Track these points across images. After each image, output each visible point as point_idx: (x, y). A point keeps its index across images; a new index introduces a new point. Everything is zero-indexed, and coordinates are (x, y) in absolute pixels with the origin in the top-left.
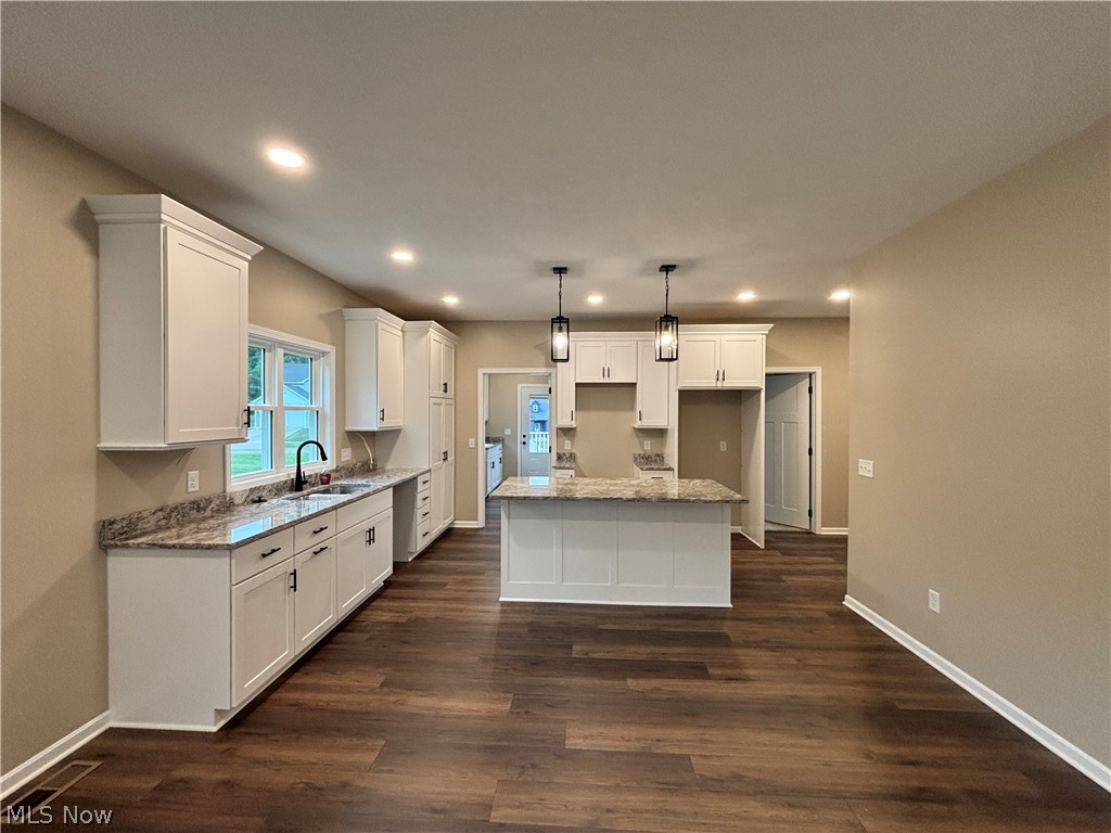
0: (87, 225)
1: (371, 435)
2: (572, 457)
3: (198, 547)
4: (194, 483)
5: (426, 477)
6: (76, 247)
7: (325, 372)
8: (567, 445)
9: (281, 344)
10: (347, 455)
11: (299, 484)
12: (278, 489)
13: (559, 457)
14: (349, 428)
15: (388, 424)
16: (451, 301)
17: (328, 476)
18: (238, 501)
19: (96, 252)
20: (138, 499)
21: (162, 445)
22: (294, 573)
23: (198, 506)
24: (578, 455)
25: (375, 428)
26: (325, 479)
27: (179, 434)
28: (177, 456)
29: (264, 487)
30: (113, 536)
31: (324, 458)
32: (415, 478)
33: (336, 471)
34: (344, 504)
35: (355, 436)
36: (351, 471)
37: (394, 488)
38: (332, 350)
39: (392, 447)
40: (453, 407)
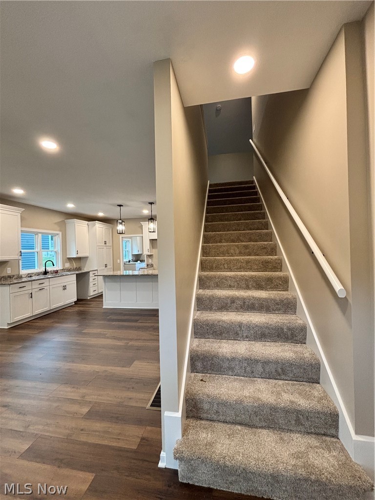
1: (79, 259)
2: (152, 265)
3: (2, 284)
4: (9, 271)
5: (94, 272)
7: (58, 240)
8: (150, 261)
9: (40, 233)
10: (67, 265)
11: (46, 273)
12: (38, 274)
13: (147, 265)
14: (68, 257)
15: (80, 255)
16: (101, 214)
17: (57, 271)
18: (23, 276)
22: (31, 293)
23: (10, 277)
24: (154, 265)
25: (75, 257)
26: (56, 272)
28: (2, 264)
29: (33, 273)
31: (54, 265)
32: (89, 272)
33: (62, 270)
34: (52, 277)
35: (69, 259)
36: (69, 270)
37: (77, 274)
38: (60, 233)
39: (86, 263)
40: (111, 249)
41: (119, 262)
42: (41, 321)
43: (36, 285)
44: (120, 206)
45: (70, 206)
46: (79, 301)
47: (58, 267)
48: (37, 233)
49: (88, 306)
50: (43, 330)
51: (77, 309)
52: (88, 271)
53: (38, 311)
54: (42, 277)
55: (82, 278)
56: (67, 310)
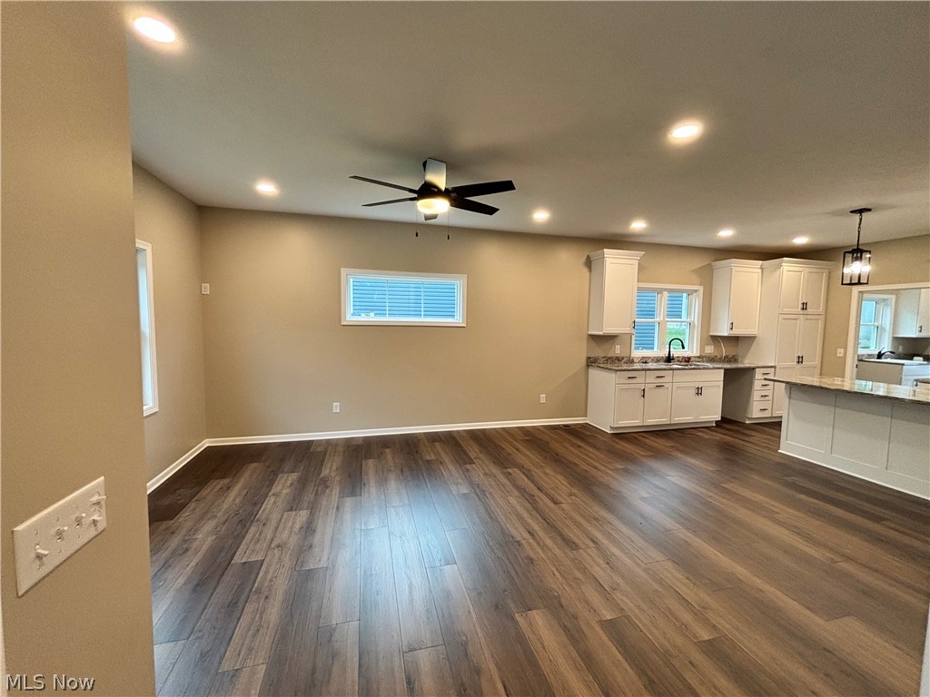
0: (589, 263)
1: (734, 340)
3: (607, 369)
4: (618, 350)
5: (766, 371)
6: (585, 270)
7: (697, 303)
9: (666, 290)
10: (710, 350)
11: (669, 359)
12: (658, 360)
14: (711, 334)
16: (801, 241)
17: (689, 358)
18: (635, 360)
19: (590, 271)
20: (598, 352)
21: (601, 333)
22: (644, 390)
23: (619, 359)
25: (726, 334)
26: (688, 360)
27: (608, 329)
28: (610, 338)
29: (650, 358)
30: (591, 362)
31: (683, 348)
32: (754, 369)
33: (699, 357)
34: (679, 369)
35: (715, 339)
36: (712, 360)
37: (726, 370)
38: (701, 289)
39: (749, 350)
40: (821, 324)
41: (841, 355)
42: (654, 439)
43: (651, 378)
44: (861, 211)
45: (726, 234)
46: (725, 423)
47: (692, 350)
48: (660, 291)
49: (746, 439)
50: (657, 454)
51: (718, 436)
52: (752, 366)
53: (653, 420)
54: (663, 365)
55: (737, 379)
56: (700, 434)
